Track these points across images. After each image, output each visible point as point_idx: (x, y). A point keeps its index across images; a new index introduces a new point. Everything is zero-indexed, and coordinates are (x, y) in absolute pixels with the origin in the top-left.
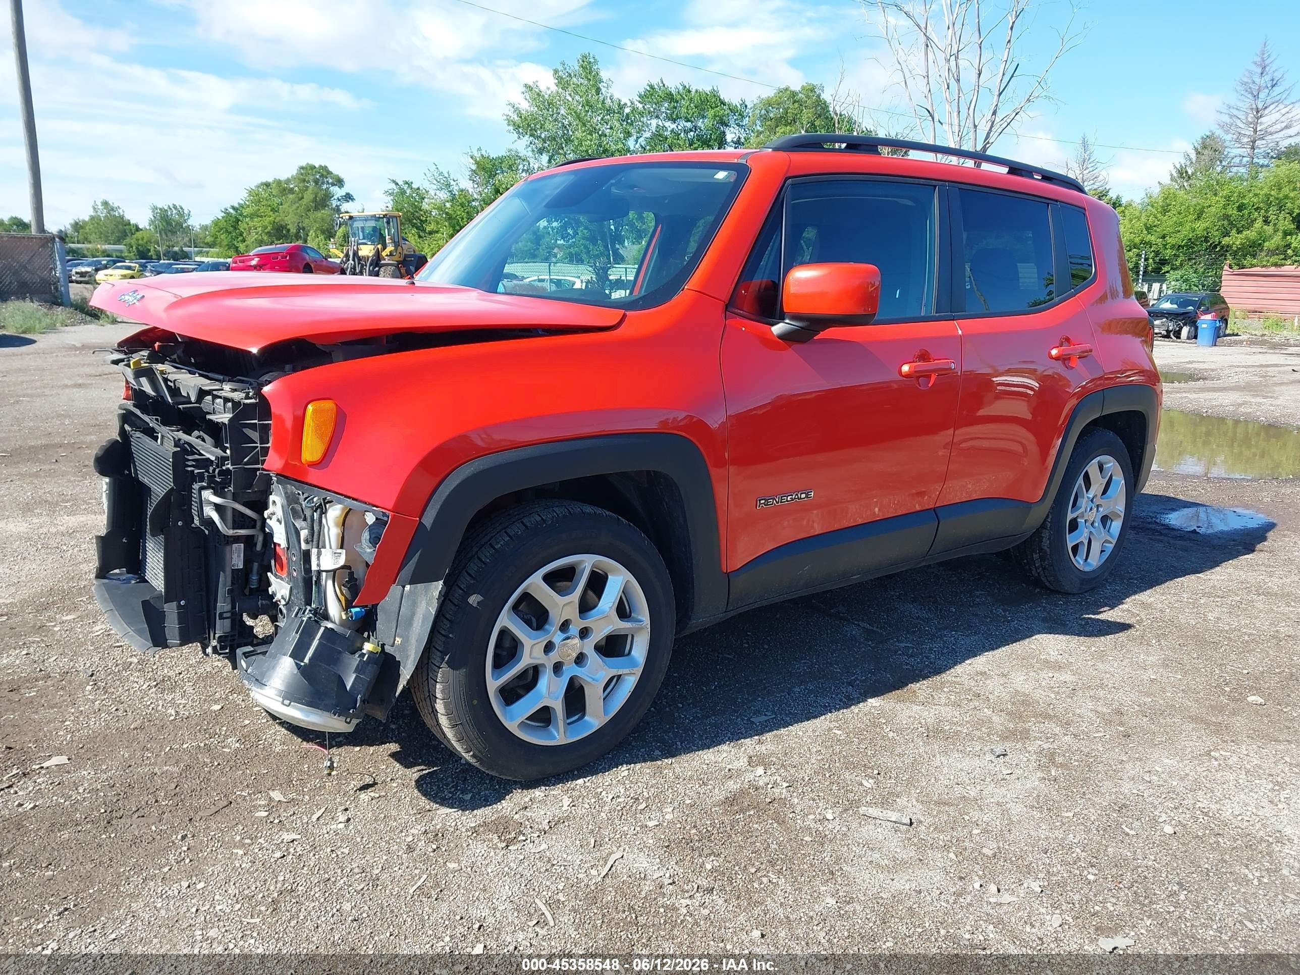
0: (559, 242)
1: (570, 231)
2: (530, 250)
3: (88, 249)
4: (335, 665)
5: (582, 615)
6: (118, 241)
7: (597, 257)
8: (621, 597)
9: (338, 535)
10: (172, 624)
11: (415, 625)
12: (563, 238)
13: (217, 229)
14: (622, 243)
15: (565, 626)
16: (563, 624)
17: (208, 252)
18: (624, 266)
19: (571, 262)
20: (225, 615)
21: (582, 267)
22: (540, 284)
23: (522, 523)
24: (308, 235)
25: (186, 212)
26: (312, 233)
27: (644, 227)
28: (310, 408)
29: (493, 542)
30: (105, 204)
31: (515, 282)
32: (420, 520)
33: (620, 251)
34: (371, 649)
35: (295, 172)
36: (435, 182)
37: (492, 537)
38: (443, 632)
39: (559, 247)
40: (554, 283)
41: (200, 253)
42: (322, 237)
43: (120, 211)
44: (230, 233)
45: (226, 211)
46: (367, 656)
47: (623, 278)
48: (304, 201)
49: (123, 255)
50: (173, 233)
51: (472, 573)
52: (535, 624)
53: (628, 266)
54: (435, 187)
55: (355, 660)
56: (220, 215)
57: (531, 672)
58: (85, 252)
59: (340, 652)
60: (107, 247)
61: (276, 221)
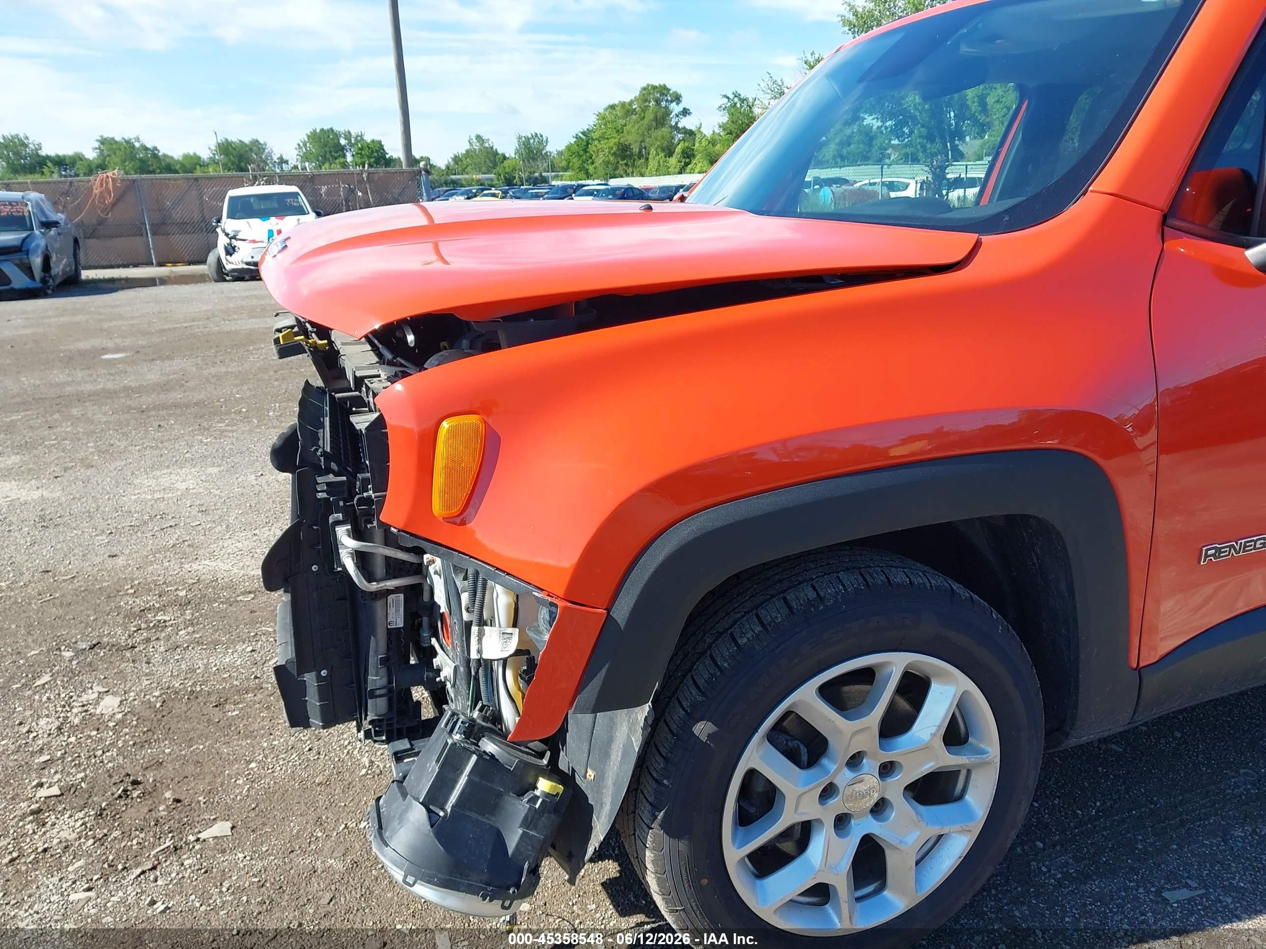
0: (893, 142)
1: (906, 130)
2: (862, 152)
3: (465, 179)
4: (492, 813)
5: (884, 741)
6: (489, 172)
7: (933, 155)
8: (954, 714)
9: (509, 606)
10: (313, 701)
11: (613, 757)
12: (898, 137)
13: (570, 154)
14: (962, 138)
15: (855, 761)
16: (853, 757)
17: (562, 176)
18: (965, 163)
19: (906, 162)
20: (378, 692)
21: (917, 167)
22: (871, 188)
23: (785, 599)
24: (649, 154)
25: (545, 139)
26: (653, 151)
27: (988, 120)
28: (445, 425)
29: (735, 630)
30: (479, 138)
31: (844, 187)
32: (608, 610)
33: (960, 147)
34: (547, 790)
35: (637, 94)
36: (769, 91)
37: (735, 622)
38: (655, 774)
39: (893, 146)
40: (886, 185)
41: (556, 177)
42: (663, 155)
43: (490, 142)
44: (581, 156)
45: (577, 137)
46: (540, 800)
47: (963, 176)
48: (646, 121)
49: (494, 183)
50: (534, 159)
51: (701, 682)
52: (805, 758)
53: (969, 163)
54: (769, 96)
55: (520, 807)
56: (573, 140)
57: (798, 829)
58: (464, 182)
59: (500, 795)
60: (480, 176)
61: (621, 141)
